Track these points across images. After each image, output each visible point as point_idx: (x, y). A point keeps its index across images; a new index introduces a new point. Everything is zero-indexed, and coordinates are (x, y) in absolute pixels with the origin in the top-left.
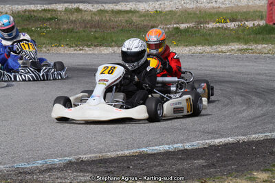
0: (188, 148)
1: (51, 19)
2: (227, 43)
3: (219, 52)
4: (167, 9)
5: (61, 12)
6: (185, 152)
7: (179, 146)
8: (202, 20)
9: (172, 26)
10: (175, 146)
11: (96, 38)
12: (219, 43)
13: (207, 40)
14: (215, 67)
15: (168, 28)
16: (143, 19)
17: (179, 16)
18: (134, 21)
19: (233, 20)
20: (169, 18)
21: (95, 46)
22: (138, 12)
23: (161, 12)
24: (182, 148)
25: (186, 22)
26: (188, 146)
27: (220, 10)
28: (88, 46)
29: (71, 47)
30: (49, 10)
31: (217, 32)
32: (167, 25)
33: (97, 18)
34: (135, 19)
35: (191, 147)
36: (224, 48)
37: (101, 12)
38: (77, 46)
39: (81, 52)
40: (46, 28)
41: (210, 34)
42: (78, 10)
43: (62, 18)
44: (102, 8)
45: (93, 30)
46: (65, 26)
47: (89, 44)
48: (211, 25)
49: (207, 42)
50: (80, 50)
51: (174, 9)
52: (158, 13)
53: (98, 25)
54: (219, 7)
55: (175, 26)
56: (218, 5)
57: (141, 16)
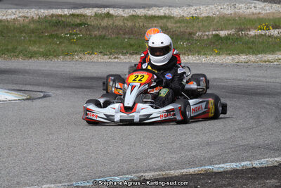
0: (257, 166)
1: (81, 25)
2: (273, 52)
3: (265, 62)
4: (203, 15)
5: (91, 17)
6: (253, 170)
7: (247, 164)
8: (243, 27)
9: (211, 33)
10: (243, 164)
11: (131, 45)
12: (263, 51)
13: (251, 48)
14: (265, 77)
15: (207, 35)
16: (178, 25)
17: (218, 22)
18: (169, 27)
19: (275, 27)
20: (206, 24)
21: (130, 54)
22: (173, 18)
23: (197, 18)
24: (250, 166)
25: (226, 29)
26: (256, 164)
27: (261, 16)
28: (124, 54)
29: (104, 55)
30: (78, 15)
31: (260, 40)
32: (205, 32)
33: (129, 24)
34: (170, 25)
35: (259, 166)
36: (270, 57)
37: (133, 17)
38: (111, 54)
39: (116, 60)
40: (76, 34)
41: (253, 42)
42: (108, 15)
43: (93, 23)
44: (134, 13)
45: (127, 36)
46: (96, 32)
47: (125, 51)
48: (252, 33)
49: (251, 51)
50: (115, 58)
51: (211, 15)
52: (195, 19)
53: (131, 32)
54: (259, 13)
55: (214, 33)
56: (257, 11)
57: (176, 23)
